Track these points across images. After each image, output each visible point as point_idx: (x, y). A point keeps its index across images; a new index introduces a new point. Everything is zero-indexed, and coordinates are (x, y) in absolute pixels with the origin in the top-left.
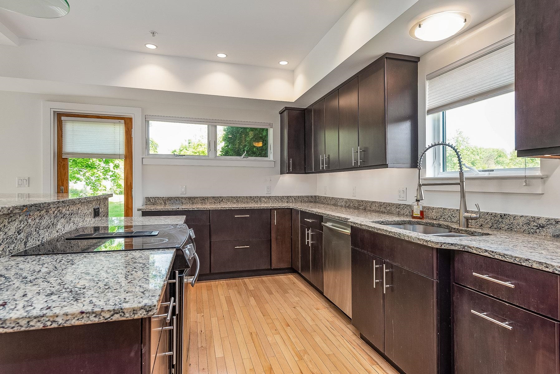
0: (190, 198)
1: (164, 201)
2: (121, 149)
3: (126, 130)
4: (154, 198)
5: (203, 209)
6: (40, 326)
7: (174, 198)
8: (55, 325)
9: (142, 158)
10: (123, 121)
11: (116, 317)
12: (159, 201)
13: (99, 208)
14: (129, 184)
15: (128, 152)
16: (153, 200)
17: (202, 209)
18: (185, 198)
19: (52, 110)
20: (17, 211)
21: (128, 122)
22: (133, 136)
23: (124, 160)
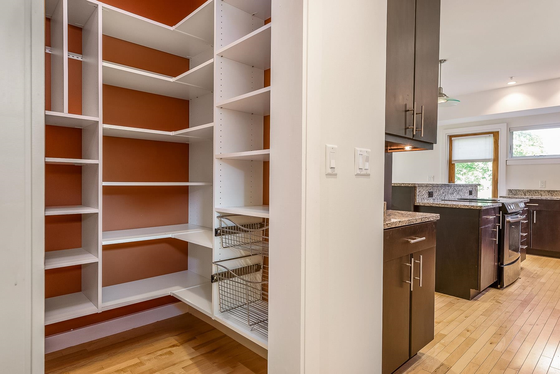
0: (549, 191)
1: (524, 193)
2: (491, 155)
3: (494, 141)
4: (516, 190)
5: (557, 199)
6: (455, 207)
7: (534, 191)
8: (458, 207)
9: (506, 160)
10: (492, 135)
11: (472, 208)
12: (520, 192)
13: (472, 191)
14: (496, 179)
15: (496, 156)
16: (514, 192)
17: (555, 199)
18: (544, 191)
19: (447, 135)
20: (443, 186)
21: (496, 135)
22: (499, 145)
23: (492, 162)
